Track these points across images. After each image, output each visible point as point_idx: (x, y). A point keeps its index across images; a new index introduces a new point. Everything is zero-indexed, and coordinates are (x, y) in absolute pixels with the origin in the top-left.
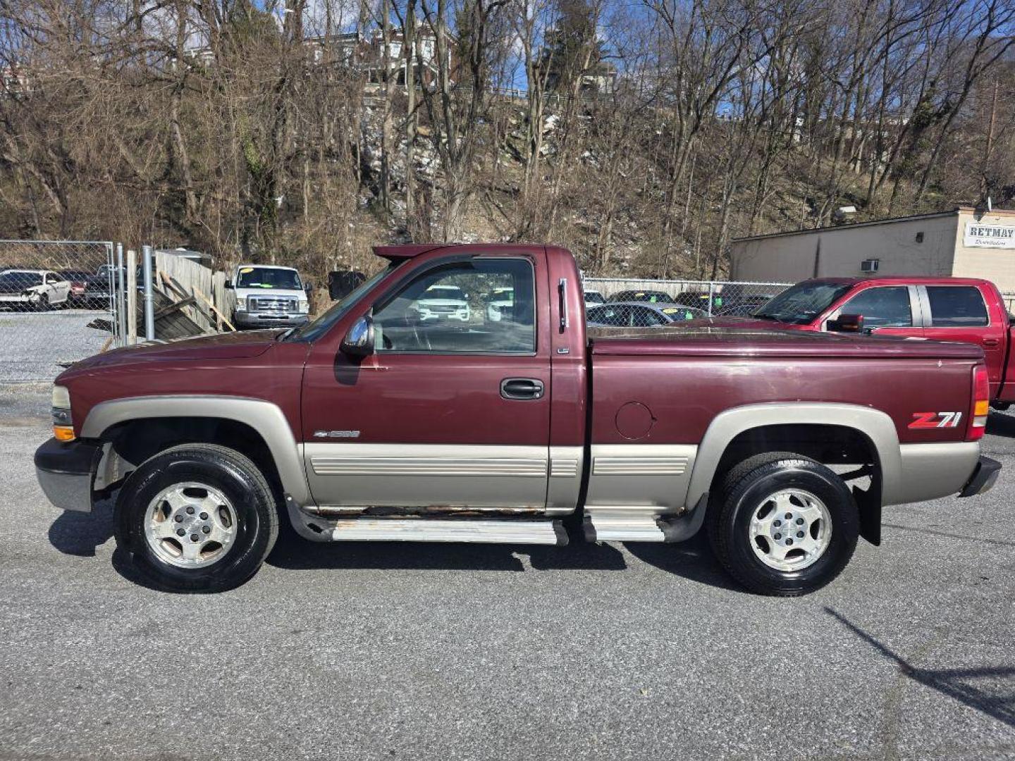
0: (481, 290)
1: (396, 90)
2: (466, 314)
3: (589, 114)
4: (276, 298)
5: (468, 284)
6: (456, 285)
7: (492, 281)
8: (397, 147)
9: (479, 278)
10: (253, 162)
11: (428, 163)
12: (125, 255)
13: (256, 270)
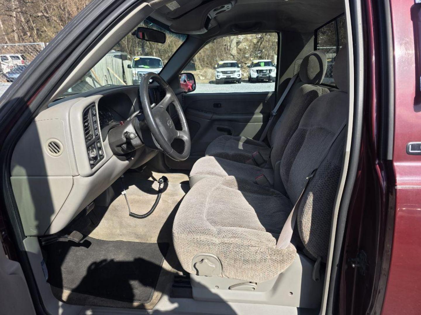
0: (246, 63)
2: (240, 75)
5: (241, 60)
6: (235, 60)
7: (252, 57)
9: (246, 57)
13: (141, 58)
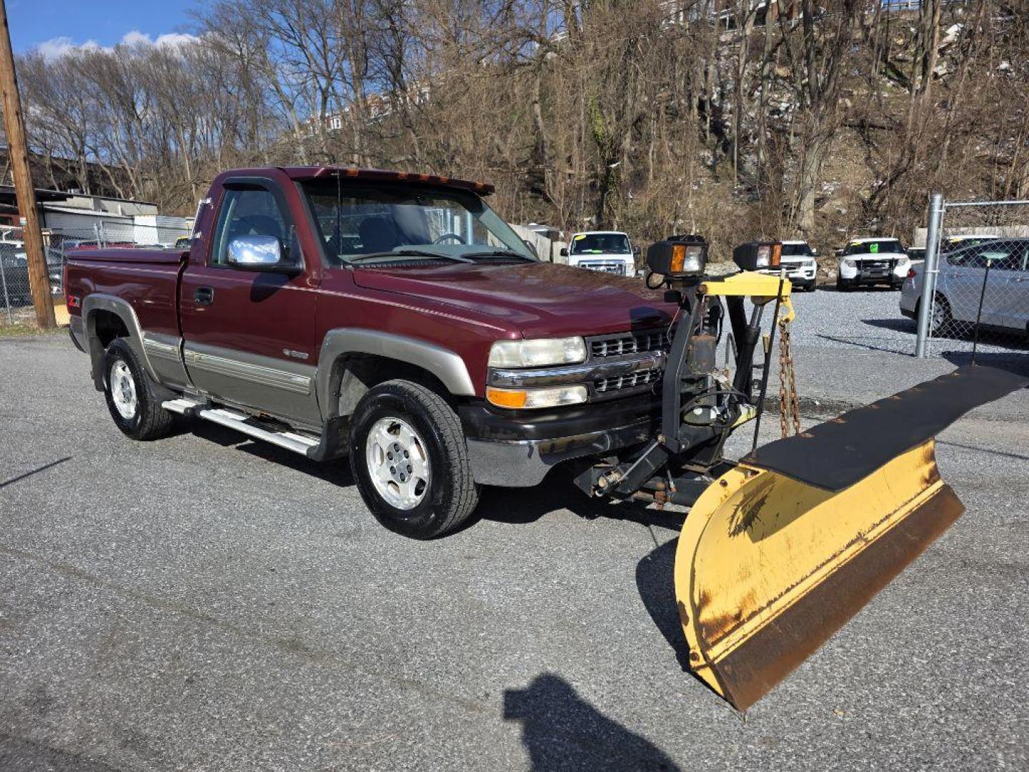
1: (753, 31)
2: (812, 272)
3: (1010, 13)
4: (604, 263)
6: (805, 239)
8: (753, 95)
9: (839, 233)
10: (600, 133)
11: (787, 108)
12: (452, 220)
13: (588, 236)
